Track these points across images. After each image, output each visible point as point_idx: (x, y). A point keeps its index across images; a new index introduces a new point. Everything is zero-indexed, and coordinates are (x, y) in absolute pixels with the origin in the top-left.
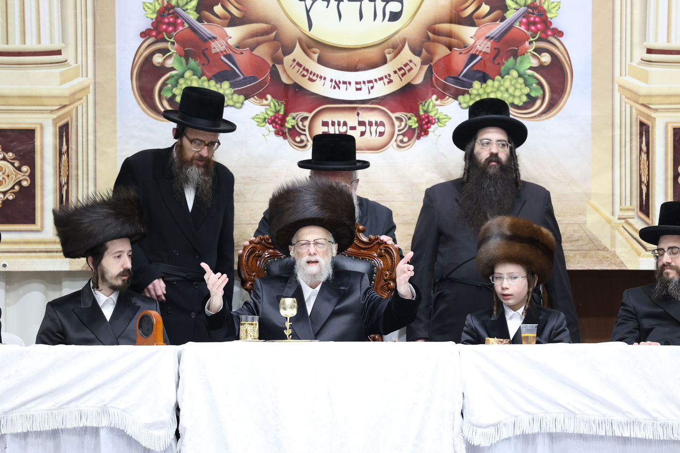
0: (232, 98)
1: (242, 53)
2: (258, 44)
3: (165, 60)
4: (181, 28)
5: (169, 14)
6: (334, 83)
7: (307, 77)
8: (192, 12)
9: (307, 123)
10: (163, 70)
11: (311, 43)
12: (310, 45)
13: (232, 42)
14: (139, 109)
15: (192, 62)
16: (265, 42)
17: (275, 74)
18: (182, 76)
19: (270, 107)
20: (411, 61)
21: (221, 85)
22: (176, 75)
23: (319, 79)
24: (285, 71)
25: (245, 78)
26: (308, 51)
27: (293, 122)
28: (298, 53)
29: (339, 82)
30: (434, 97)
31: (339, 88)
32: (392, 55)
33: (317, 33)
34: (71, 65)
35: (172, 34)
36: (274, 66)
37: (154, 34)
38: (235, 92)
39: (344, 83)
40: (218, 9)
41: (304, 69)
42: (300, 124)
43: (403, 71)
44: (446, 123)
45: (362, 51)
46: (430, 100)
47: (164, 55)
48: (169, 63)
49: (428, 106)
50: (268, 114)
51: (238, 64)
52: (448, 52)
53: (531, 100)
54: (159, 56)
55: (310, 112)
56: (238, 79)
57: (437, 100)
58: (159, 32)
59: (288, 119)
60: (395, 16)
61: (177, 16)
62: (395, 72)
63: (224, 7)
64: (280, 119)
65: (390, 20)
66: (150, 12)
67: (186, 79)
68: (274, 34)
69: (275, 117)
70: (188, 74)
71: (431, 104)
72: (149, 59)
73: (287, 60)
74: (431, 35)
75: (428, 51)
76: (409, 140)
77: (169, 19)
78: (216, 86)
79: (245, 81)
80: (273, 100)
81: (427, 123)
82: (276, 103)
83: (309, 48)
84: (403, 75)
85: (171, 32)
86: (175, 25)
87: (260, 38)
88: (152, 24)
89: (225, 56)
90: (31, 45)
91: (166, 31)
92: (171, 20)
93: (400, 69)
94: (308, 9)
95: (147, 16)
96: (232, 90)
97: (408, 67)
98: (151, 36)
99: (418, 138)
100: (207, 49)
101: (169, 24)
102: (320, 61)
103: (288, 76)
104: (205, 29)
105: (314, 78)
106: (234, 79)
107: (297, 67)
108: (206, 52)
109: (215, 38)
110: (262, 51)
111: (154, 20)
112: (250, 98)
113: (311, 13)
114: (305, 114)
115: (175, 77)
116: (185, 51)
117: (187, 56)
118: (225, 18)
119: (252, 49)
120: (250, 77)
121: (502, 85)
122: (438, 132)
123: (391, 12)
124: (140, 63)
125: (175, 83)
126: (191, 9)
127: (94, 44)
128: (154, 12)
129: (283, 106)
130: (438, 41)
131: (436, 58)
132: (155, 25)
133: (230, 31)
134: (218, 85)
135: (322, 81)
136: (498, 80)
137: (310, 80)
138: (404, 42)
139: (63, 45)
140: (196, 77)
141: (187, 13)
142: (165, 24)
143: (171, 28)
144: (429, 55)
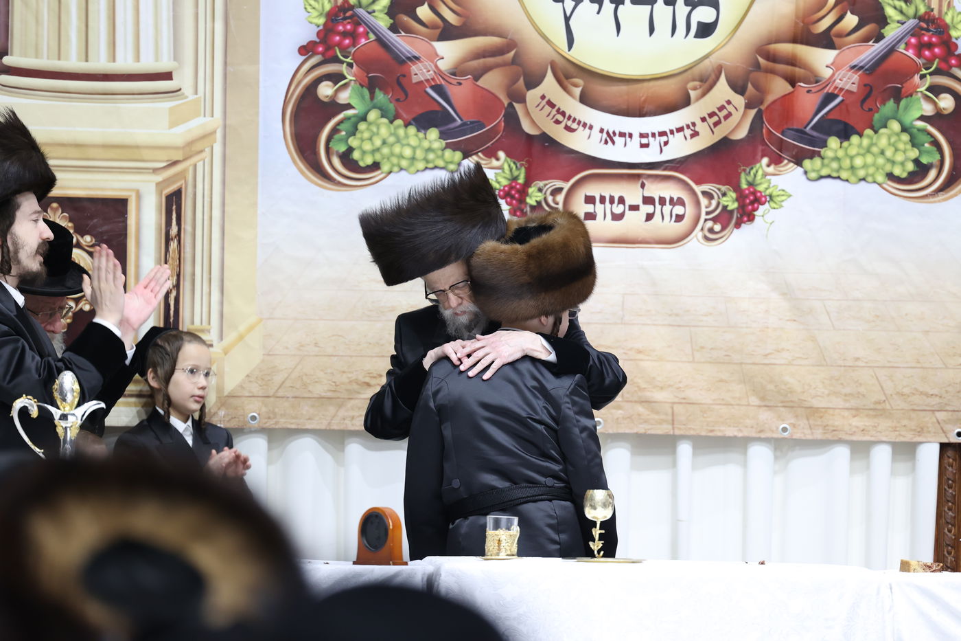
0: (442, 156)
1: (460, 84)
2: (487, 69)
3: (337, 91)
4: (363, 41)
5: (345, 19)
6: (605, 135)
7: (563, 125)
8: (383, 16)
9: (560, 198)
10: (334, 107)
11: (571, 69)
12: (568, 73)
13: (444, 65)
14: (294, 169)
15: (380, 96)
16: (497, 66)
17: (512, 119)
18: (364, 118)
19: (504, 172)
20: (729, 102)
21: (425, 134)
22: (355, 116)
23: (581, 128)
24: (528, 113)
25: (464, 124)
26: (566, 82)
27: (540, 197)
28: (549, 85)
29: (614, 133)
30: (765, 160)
31: (613, 142)
32: (699, 92)
33: (583, 54)
34: (187, 97)
35: (349, 50)
36: (510, 105)
37: (321, 49)
38: (448, 146)
39: (622, 135)
40: (423, 12)
41: (558, 111)
42: (550, 199)
43: (715, 119)
44: (783, 204)
45: (652, 84)
46: (758, 165)
47: (335, 84)
48: (344, 97)
49: (755, 176)
50: (499, 183)
51: (453, 101)
52: (789, 88)
53: (921, 170)
54: (327, 86)
55: (567, 180)
56: (452, 126)
57: (768, 166)
58: (329, 47)
59: (530, 190)
60: (706, 30)
61: (357, 21)
62: (703, 120)
63: (433, 9)
64: (518, 191)
65: (697, 36)
66: (315, 14)
67: (370, 124)
68: (512, 53)
69: (511, 187)
70: (373, 115)
71: (760, 173)
72: (312, 88)
73: (533, 96)
74: (761, 60)
75: (756, 87)
76: (723, 229)
77: (344, 26)
78: (417, 136)
79: (462, 130)
80: (509, 160)
81: (752, 203)
82: (512, 165)
83: (568, 77)
84: (716, 124)
85: (348, 46)
86: (354, 36)
87: (490, 61)
88: (318, 34)
89: (432, 87)
90: (125, 63)
91: (339, 45)
92: (349, 27)
93: (711, 115)
94: (568, 14)
95: (311, 20)
96: (444, 143)
97: (725, 112)
98: (315, 53)
99: (738, 225)
100: (404, 76)
101: (345, 34)
102: (585, 99)
103: (533, 122)
104: (401, 42)
105: (574, 126)
106: (447, 124)
107: (548, 108)
108: (403, 81)
109: (417, 58)
110: (493, 82)
111: (321, 28)
112: (471, 156)
113: (571, 22)
114: (559, 184)
115: (353, 119)
116: (369, 78)
117: (371, 85)
118: (431, 26)
119: (476, 78)
120: (472, 123)
121: (875, 144)
122: (769, 218)
123: (699, 23)
124: (298, 96)
125: (351, 129)
126: (381, 11)
127: (225, 63)
128: (321, 14)
129: (523, 170)
130: (773, 72)
131: (770, 99)
132: (322, 35)
133: (443, 48)
134: (421, 135)
135: (587, 129)
136: (869, 137)
137: (568, 128)
138: (718, 71)
139: (175, 64)
140: (385, 120)
141: (374, 17)
142: (339, 33)
143: (347, 41)
144: (758, 93)
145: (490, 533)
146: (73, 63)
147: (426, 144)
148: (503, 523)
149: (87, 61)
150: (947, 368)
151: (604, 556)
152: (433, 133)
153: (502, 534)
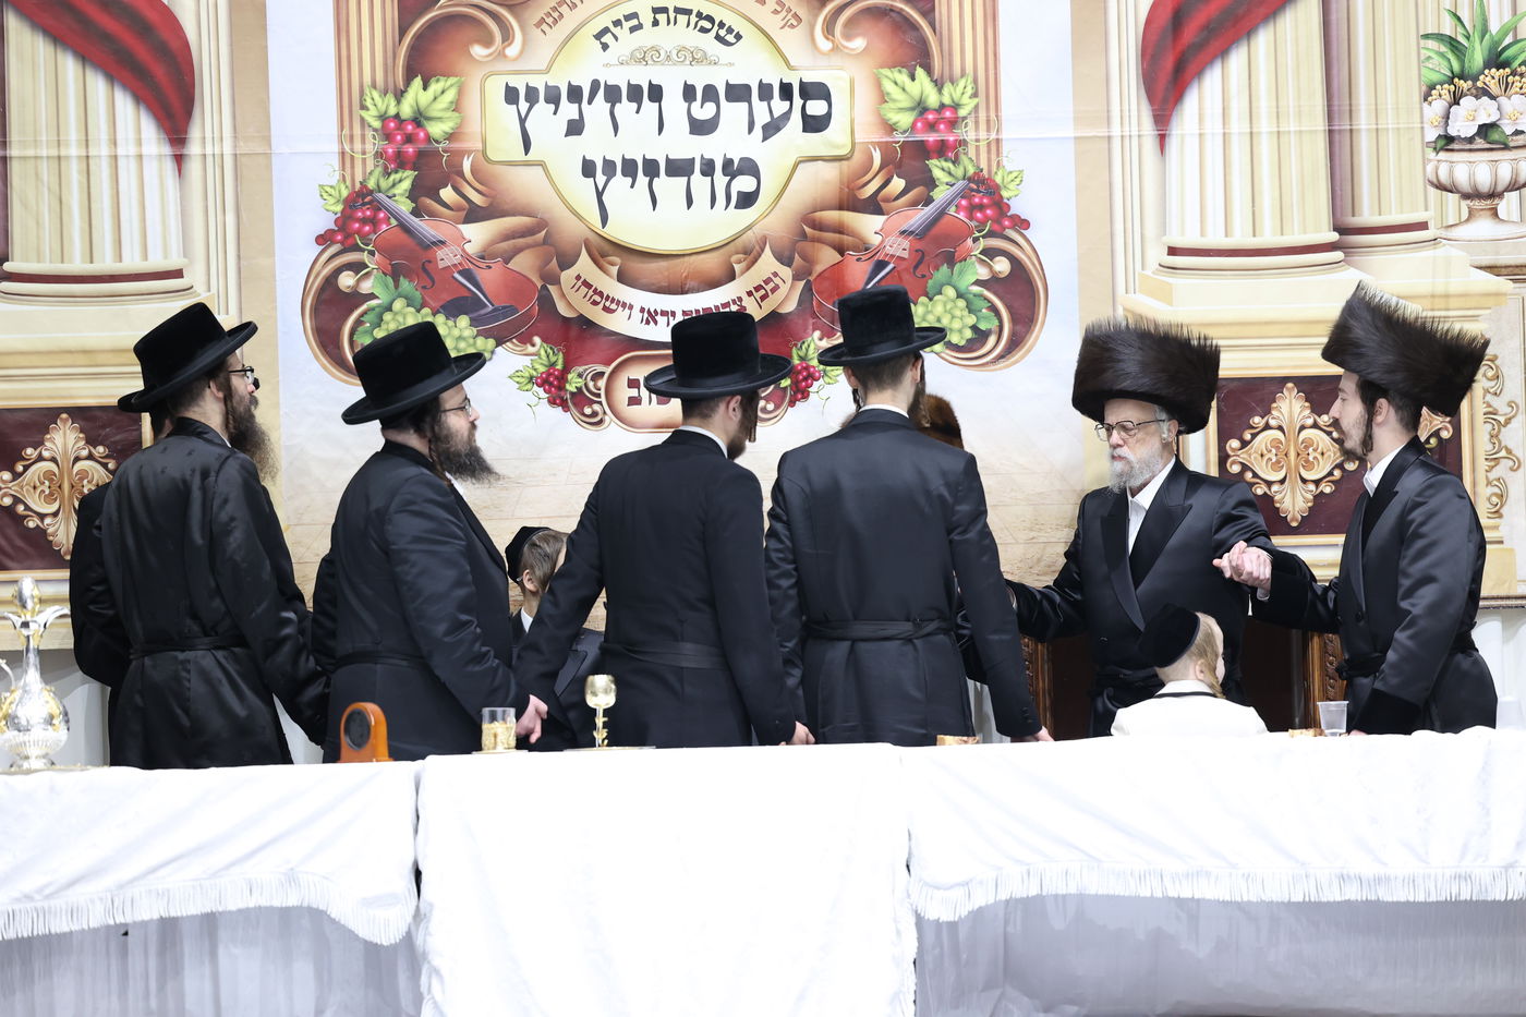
0: (475, 343)
1: (490, 267)
2: (518, 251)
3: (358, 281)
4: (384, 227)
5: (364, 204)
6: (646, 315)
7: (601, 306)
8: (404, 199)
9: (602, 383)
10: (355, 298)
11: (607, 247)
12: (606, 251)
13: (471, 249)
14: (315, 366)
15: (405, 284)
16: (528, 247)
17: (546, 302)
18: (389, 308)
19: (540, 358)
20: (776, 274)
21: (455, 322)
22: (379, 306)
23: (620, 309)
24: (563, 295)
25: (495, 310)
26: (602, 261)
27: (580, 382)
28: (584, 265)
29: (656, 311)
30: (817, 334)
31: (656, 323)
32: (743, 264)
33: (617, 231)
34: (199, 295)
35: (370, 237)
36: (544, 287)
37: (339, 237)
38: (479, 334)
39: (664, 313)
40: (447, 193)
41: (595, 291)
42: (591, 384)
43: (762, 292)
44: (838, 378)
45: (694, 258)
46: (810, 339)
47: (357, 273)
48: (366, 287)
49: (807, 350)
50: (535, 370)
51: (483, 287)
52: (839, 258)
53: (980, 336)
54: (349, 275)
55: (608, 364)
56: (483, 312)
57: (821, 339)
58: (348, 236)
59: (570, 376)
60: (747, 200)
61: (377, 206)
62: (750, 294)
63: (456, 189)
64: (557, 378)
65: (737, 207)
66: (332, 201)
67: (396, 314)
68: (544, 232)
69: (549, 374)
70: (398, 305)
71: (812, 346)
72: (331, 281)
73: (567, 276)
74: (807, 229)
75: (804, 257)
76: (777, 407)
77: (363, 212)
78: (446, 324)
79: (499, 312)
80: (545, 345)
81: (806, 379)
82: (549, 350)
83: (603, 256)
84: (763, 298)
85: (369, 233)
86: (374, 222)
87: (521, 241)
88: (336, 221)
89: (460, 272)
90: (132, 263)
91: (358, 232)
92: (368, 213)
93: (758, 288)
94: (600, 189)
95: (328, 208)
96: (475, 330)
97: (771, 285)
98: (334, 242)
99: (792, 403)
100: (430, 262)
101: (364, 221)
102: (622, 278)
103: (569, 304)
104: (425, 227)
105: (613, 306)
106: (477, 311)
107: (584, 290)
108: (429, 267)
109: (443, 243)
110: (524, 263)
111: (339, 215)
112: (505, 342)
113: (604, 198)
114: (600, 368)
115: (377, 310)
116: (392, 265)
117: (395, 273)
118: (459, 209)
119: (507, 261)
120: (504, 308)
121: (931, 312)
122: (824, 393)
123: (739, 192)
124: (317, 290)
125: (376, 320)
126: (402, 195)
127: (239, 257)
128: (338, 201)
129: (561, 355)
130: (820, 241)
131: (819, 269)
132: (340, 222)
133: (469, 230)
134: (451, 323)
135: (627, 311)
136: (923, 304)
137: (606, 309)
138: (763, 242)
139: (186, 260)
140: (412, 309)
141: (395, 201)
142: (358, 220)
143: (367, 228)
144: (806, 264)
145: (486, 727)
146: (77, 266)
147: (456, 332)
148: (499, 715)
149: (92, 262)
150: (1017, 543)
151: (608, 745)
152: (464, 321)
153: (498, 727)
